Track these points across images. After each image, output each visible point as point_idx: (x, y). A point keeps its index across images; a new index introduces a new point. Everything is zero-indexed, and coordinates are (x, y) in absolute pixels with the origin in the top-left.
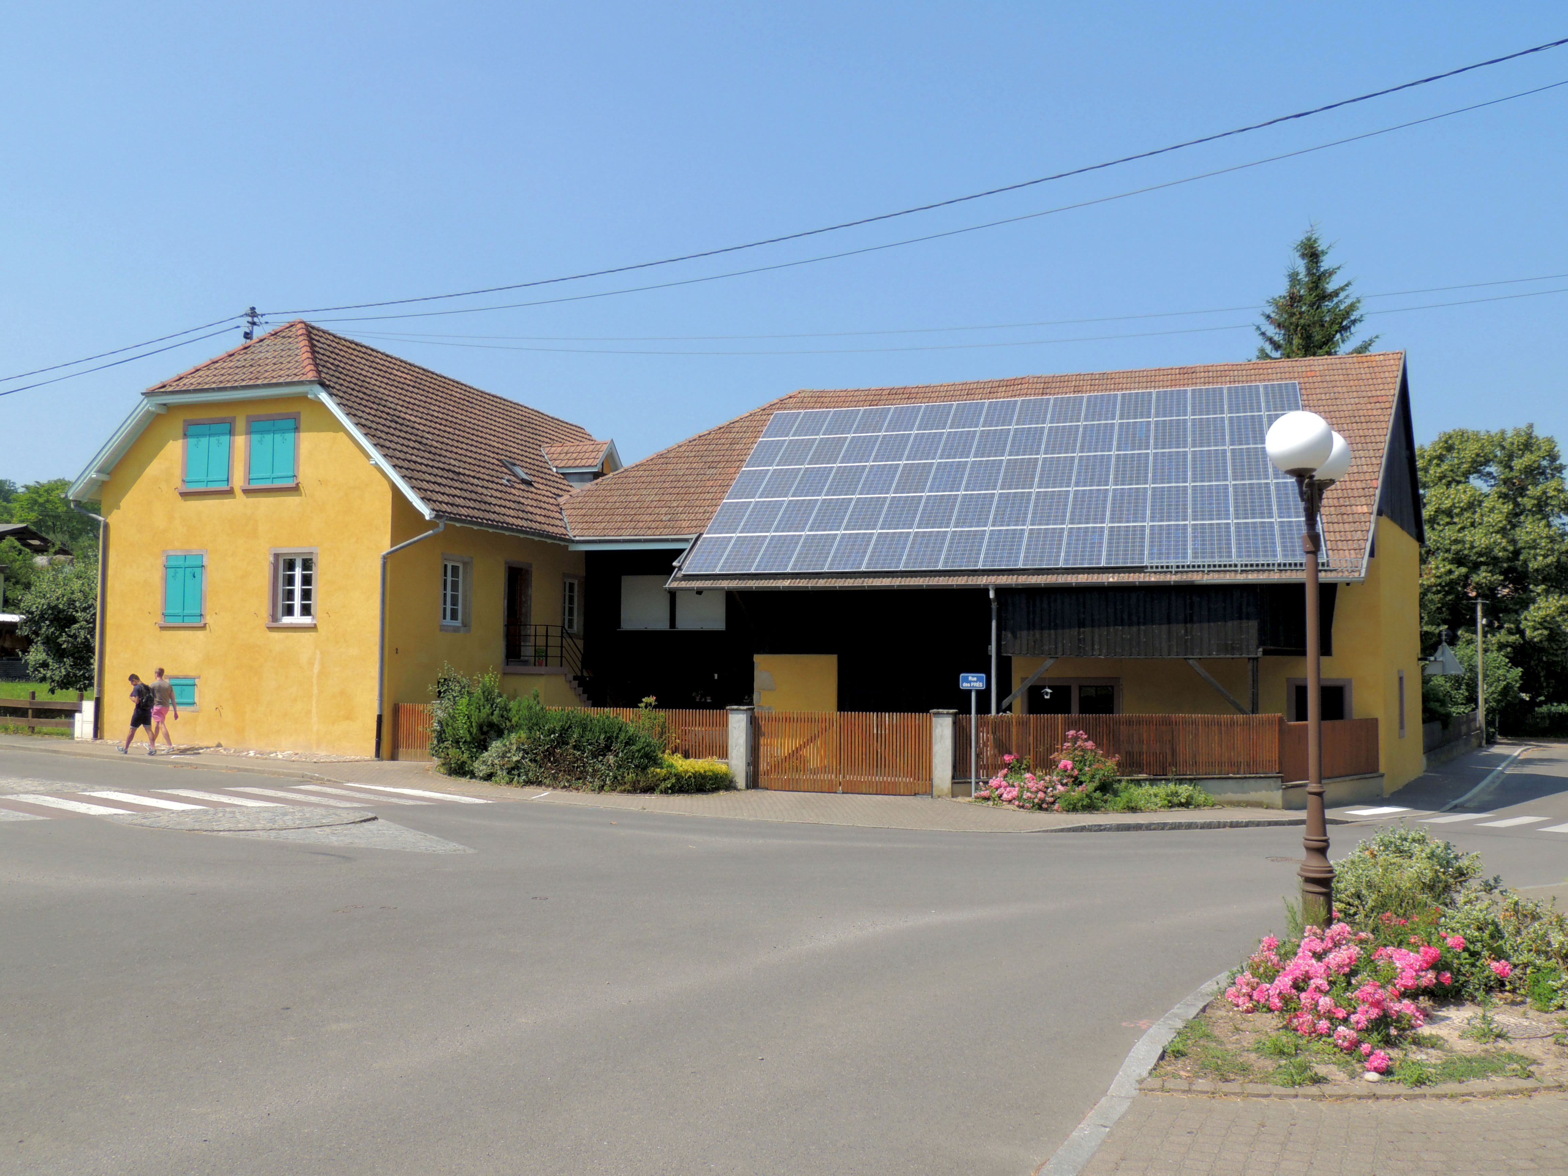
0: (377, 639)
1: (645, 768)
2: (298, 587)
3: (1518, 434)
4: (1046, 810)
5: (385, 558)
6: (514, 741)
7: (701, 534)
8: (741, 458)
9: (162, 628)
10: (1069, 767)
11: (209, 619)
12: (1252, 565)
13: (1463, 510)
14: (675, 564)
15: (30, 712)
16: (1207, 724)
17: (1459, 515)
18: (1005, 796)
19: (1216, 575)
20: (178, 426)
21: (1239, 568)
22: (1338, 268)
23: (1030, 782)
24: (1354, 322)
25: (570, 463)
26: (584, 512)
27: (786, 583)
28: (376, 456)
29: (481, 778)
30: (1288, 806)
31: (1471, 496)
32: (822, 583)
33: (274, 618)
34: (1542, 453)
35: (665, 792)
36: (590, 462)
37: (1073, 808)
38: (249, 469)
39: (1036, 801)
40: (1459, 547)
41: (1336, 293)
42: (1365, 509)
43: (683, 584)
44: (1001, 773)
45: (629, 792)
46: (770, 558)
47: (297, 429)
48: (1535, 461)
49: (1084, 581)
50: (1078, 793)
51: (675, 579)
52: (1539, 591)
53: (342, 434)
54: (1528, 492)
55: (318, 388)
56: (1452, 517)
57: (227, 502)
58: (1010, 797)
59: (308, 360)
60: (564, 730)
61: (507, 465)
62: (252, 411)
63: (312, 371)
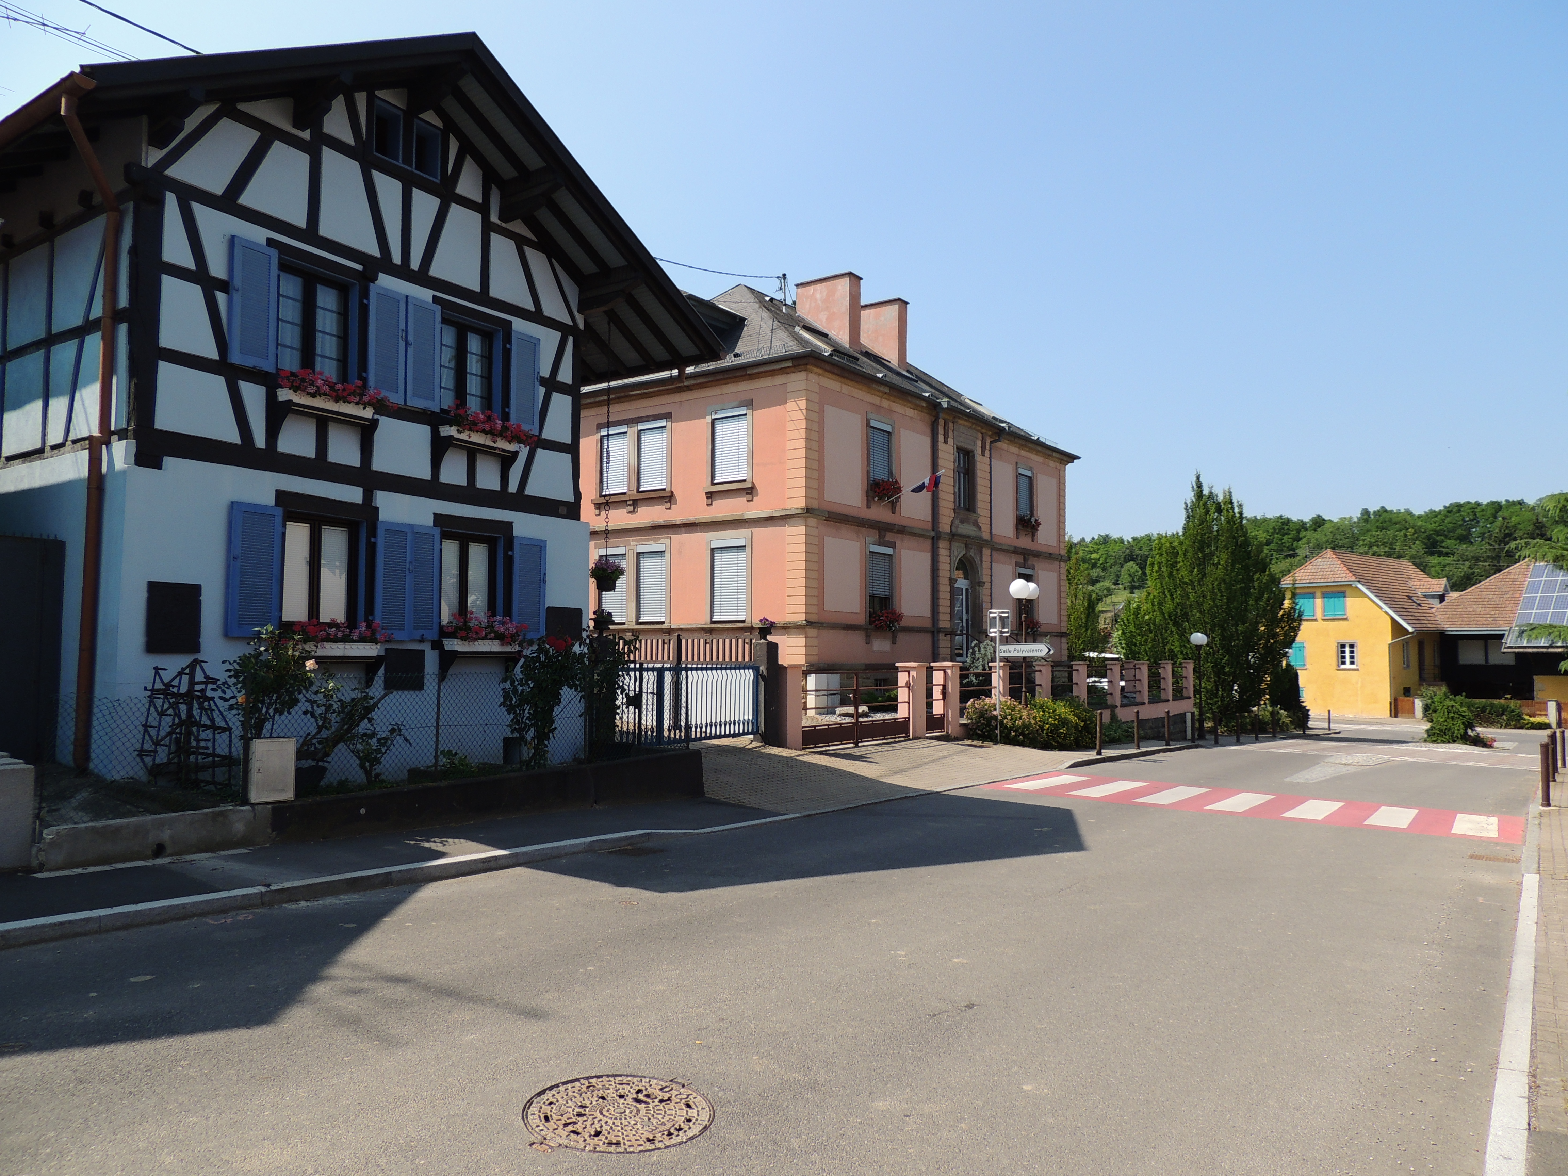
0: (1388, 673)
1: (1519, 720)
2: (1347, 655)
5: (1389, 644)
7: (1510, 628)
8: (1520, 589)
11: (1308, 666)
14: (1502, 641)
25: (1427, 590)
26: (1447, 616)
28: (1384, 607)
33: (1339, 666)
35: (1527, 728)
36: (1438, 590)
38: (1324, 610)
43: (1509, 650)
45: (1513, 728)
47: (1345, 597)
51: (1505, 648)
53: (1366, 599)
55: (1357, 583)
57: (1314, 623)
59: (1345, 568)
60: (1484, 707)
61: (1409, 598)
62: (1324, 590)
63: (1351, 575)
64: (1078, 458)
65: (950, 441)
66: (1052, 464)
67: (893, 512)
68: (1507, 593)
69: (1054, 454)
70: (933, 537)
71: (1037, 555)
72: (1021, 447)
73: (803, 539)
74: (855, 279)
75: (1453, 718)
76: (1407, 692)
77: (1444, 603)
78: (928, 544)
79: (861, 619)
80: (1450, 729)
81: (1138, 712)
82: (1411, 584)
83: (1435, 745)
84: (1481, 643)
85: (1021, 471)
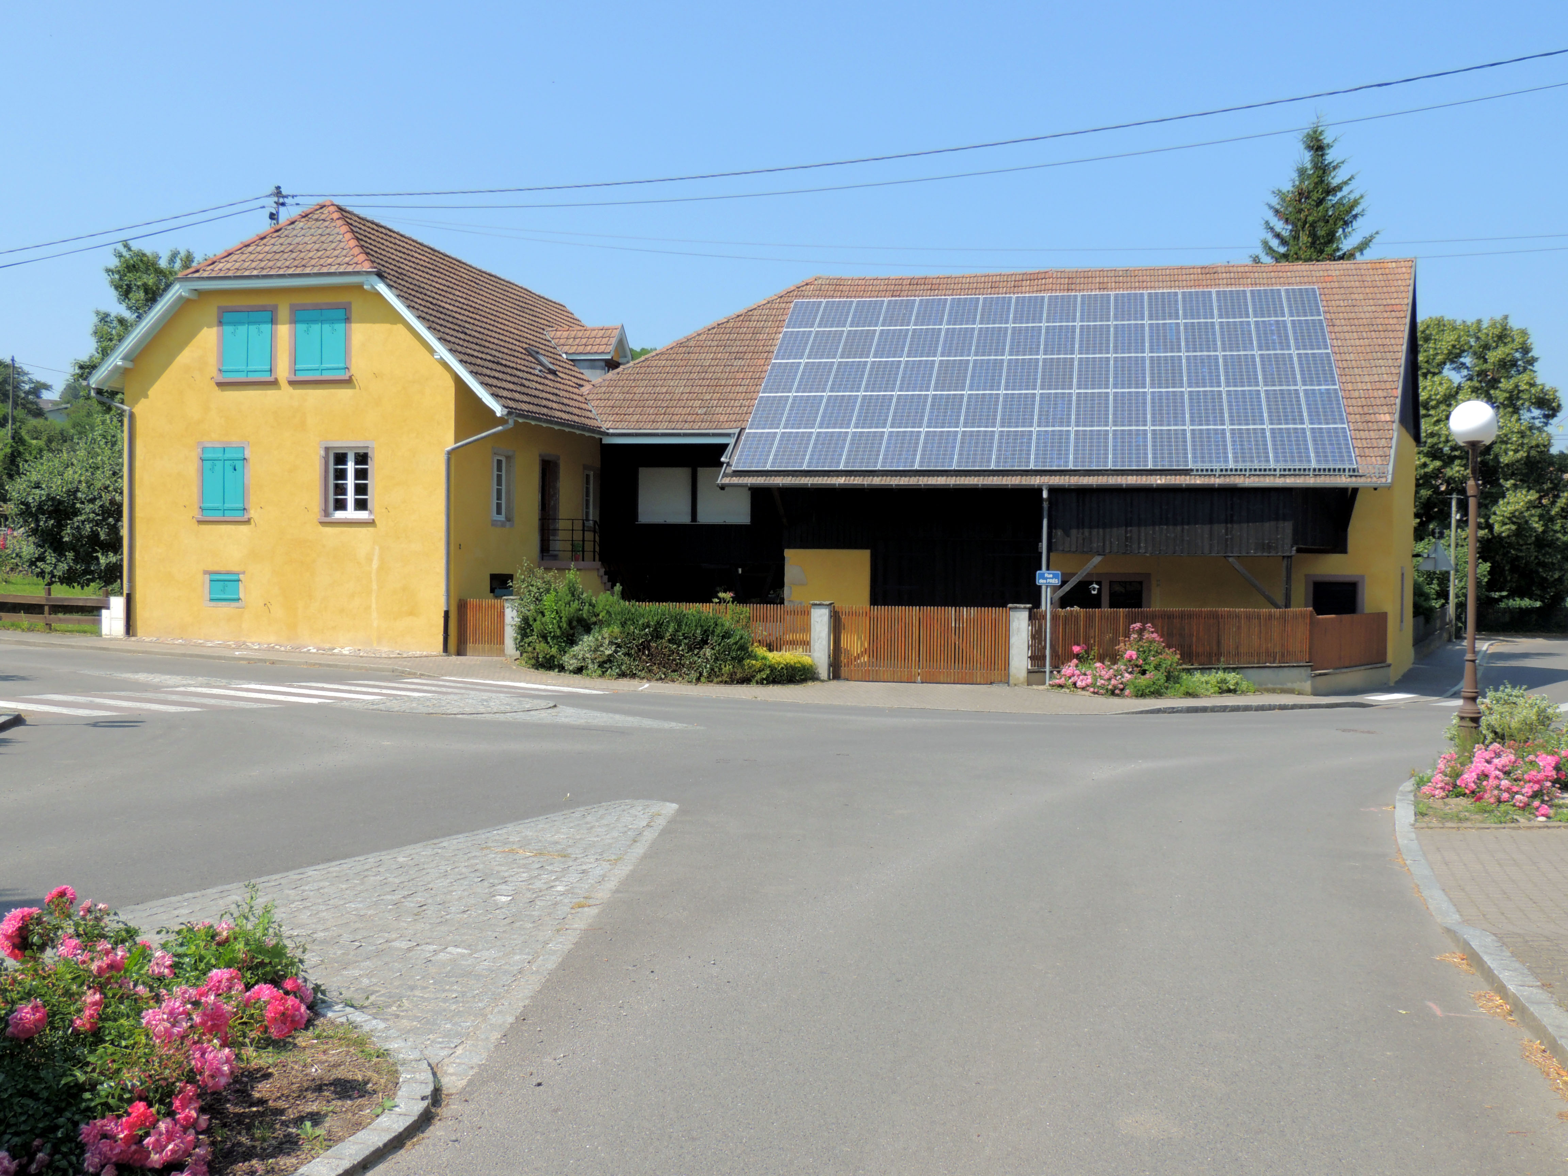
0: (442, 534)
1: (741, 660)
2: (350, 482)
3: (1494, 325)
4: (1118, 695)
5: (449, 453)
6: (606, 635)
7: (742, 429)
8: (768, 349)
9: (200, 522)
10: (1134, 657)
11: (253, 513)
12: (1290, 470)
13: (1439, 402)
14: (723, 459)
15: (46, 608)
16: (1249, 617)
17: (1434, 408)
18: (1079, 684)
19: (1256, 479)
20: (211, 311)
21: (1278, 473)
22: (1343, 162)
23: (1101, 671)
24: (1355, 216)
25: (581, 349)
26: (610, 403)
27: (841, 481)
28: (442, 351)
29: (571, 672)
30: (1315, 694)
31: (1447, 389)
32: (877, 481)
33: (326, 513)
34: (1516, 345)
35: (761, 682)
36: (602, 348)
37: (1141, 694)
38: (294, 360)
39: (1110, 687)
40: (1435, 440)
41: (1339, 188)
42: (1388, 418)
43: (735, 480)
44: (1075, 661)
45: (726, 683)
46: (820, 455)
47: (348, 320)
48: (1508, 355)
49: (1134, 482)
50: (1143, 681)
51: (725, 475)
52: (1508, 486)
53: (400, 327)
54: (1500, 385)
55: (375, 279)
56: (1428, 410)
57: (270, 394)
58: (1084, 684)
59: (354, 246)
60: (659, 624)
61: (531, 353)
62: (297, 299)
63: (364, 261)
76: (484, 584)
77: (610, 376)
82: (550, 333)
84: (681, 469)
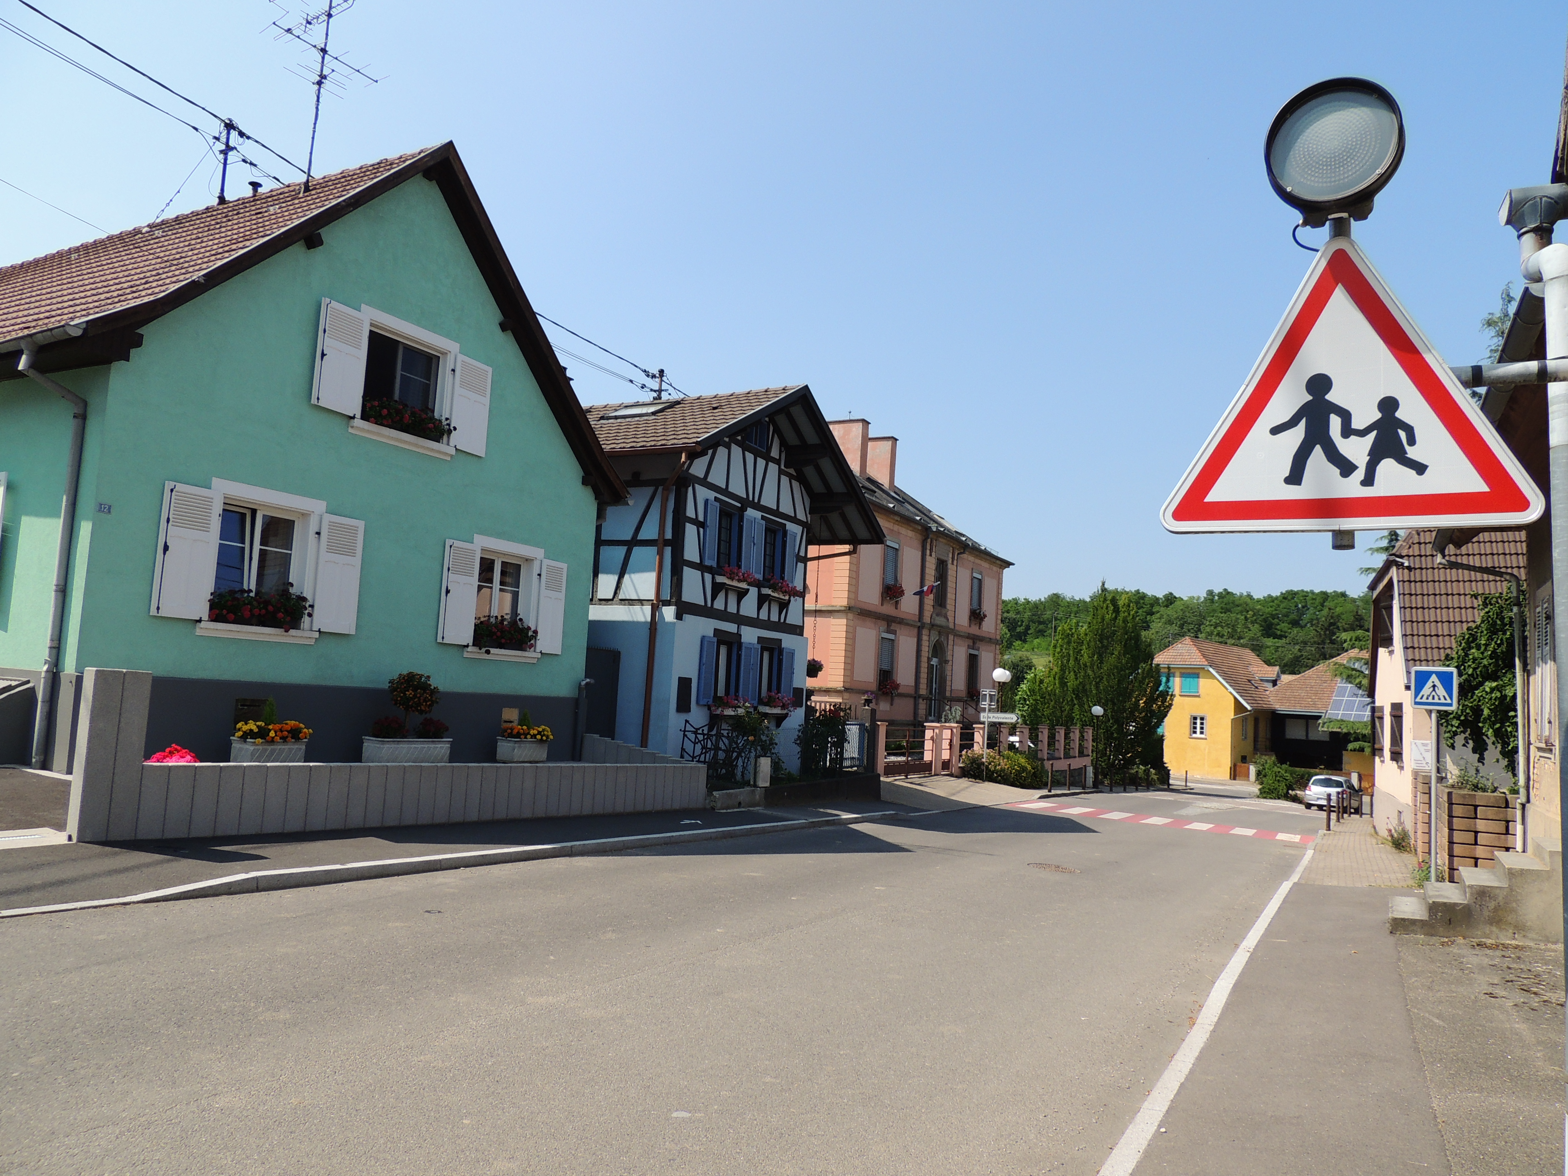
0: (1230, 742)
2: (1198, 726)
5: (1232, 719)
7: (1326, 710)
14: (1318, 721)
26: (1278, 698)
28: (1229, 688)
33: (1191, 735)
36: (1272, 675)
38: (1181, 688)
47: (1198, 677)
53: (1216, 681)
55: (1208, 666)
59: (1200, 654)
61: (1249, 681)
62: (1183, 671)
63: (1204, 660)
64: (1013, 564)
65: (933, 554)
66: (995, 569)
67: (896, 608)
68: (1325, 682)
69: (998, 562)
70: (919, 627)
71: (981, 639)
72: (976, 556)
73: (844, 628)
74: (865, 423)
75: (1279, 781)
76: (1244, 759)
77: (1276, 687)
78: (916, 630)
79: (874, 687)
80: (1276, 789)
81: (1070, 765)
82: (1251, 669)
83: (1265, 800)
84: (1303, 722)
85: (975, 575)
